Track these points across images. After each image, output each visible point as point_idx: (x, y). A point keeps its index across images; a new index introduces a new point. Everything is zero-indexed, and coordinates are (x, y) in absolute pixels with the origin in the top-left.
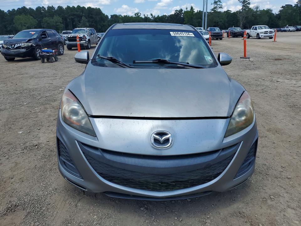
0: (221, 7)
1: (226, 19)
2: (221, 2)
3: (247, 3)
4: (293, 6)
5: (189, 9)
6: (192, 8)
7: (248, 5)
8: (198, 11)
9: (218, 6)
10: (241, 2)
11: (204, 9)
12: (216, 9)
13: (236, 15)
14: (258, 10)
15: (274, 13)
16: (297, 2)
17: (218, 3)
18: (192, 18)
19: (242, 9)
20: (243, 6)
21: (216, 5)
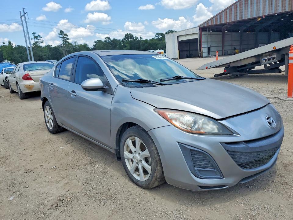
0: (43, 42)
1: (49, 53)
2: (41, 38)
3: (66, 39)
4: (103, 41)
5: (7, 44)
6: (10, 43)
7: (68, 40)
8: (17, 45)
9: (39, 41)
10: (61, 37)
11: (27, 44)
12: (37, 44)
13: (59, 50)
14: (77, 44)
15: (89, 47)
16: (105, 39)
17: (39, 38)
18: (12, 53)
19: (63, 44)
20: (63, 41)
21: (36, 40)
